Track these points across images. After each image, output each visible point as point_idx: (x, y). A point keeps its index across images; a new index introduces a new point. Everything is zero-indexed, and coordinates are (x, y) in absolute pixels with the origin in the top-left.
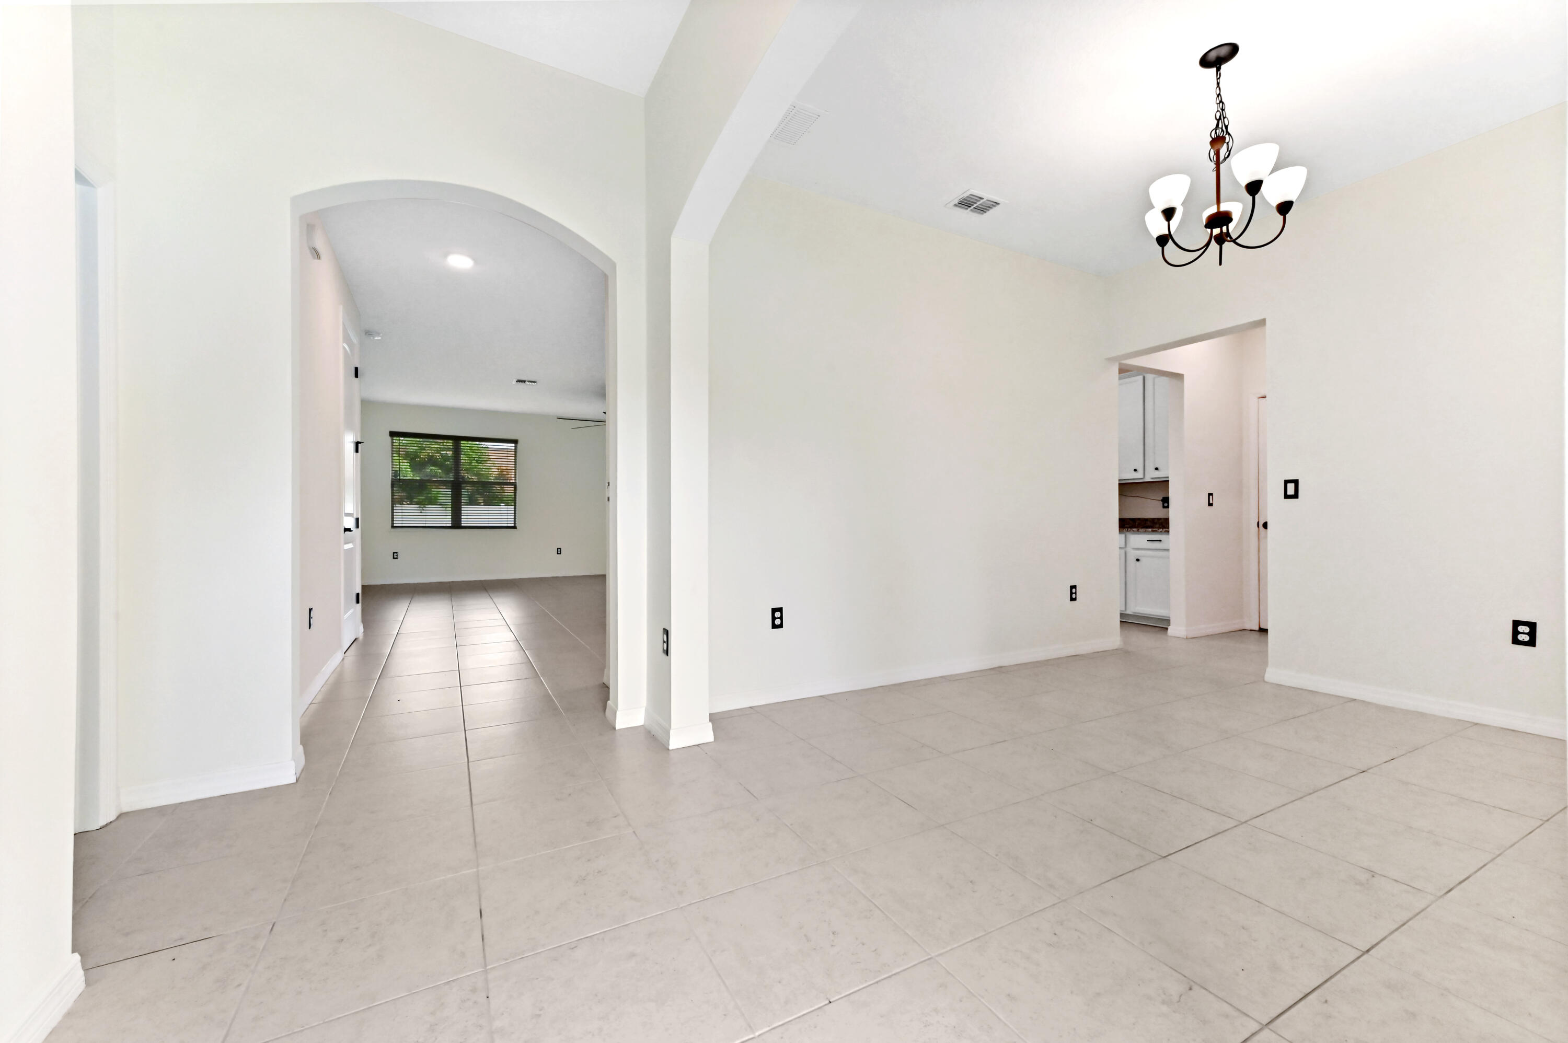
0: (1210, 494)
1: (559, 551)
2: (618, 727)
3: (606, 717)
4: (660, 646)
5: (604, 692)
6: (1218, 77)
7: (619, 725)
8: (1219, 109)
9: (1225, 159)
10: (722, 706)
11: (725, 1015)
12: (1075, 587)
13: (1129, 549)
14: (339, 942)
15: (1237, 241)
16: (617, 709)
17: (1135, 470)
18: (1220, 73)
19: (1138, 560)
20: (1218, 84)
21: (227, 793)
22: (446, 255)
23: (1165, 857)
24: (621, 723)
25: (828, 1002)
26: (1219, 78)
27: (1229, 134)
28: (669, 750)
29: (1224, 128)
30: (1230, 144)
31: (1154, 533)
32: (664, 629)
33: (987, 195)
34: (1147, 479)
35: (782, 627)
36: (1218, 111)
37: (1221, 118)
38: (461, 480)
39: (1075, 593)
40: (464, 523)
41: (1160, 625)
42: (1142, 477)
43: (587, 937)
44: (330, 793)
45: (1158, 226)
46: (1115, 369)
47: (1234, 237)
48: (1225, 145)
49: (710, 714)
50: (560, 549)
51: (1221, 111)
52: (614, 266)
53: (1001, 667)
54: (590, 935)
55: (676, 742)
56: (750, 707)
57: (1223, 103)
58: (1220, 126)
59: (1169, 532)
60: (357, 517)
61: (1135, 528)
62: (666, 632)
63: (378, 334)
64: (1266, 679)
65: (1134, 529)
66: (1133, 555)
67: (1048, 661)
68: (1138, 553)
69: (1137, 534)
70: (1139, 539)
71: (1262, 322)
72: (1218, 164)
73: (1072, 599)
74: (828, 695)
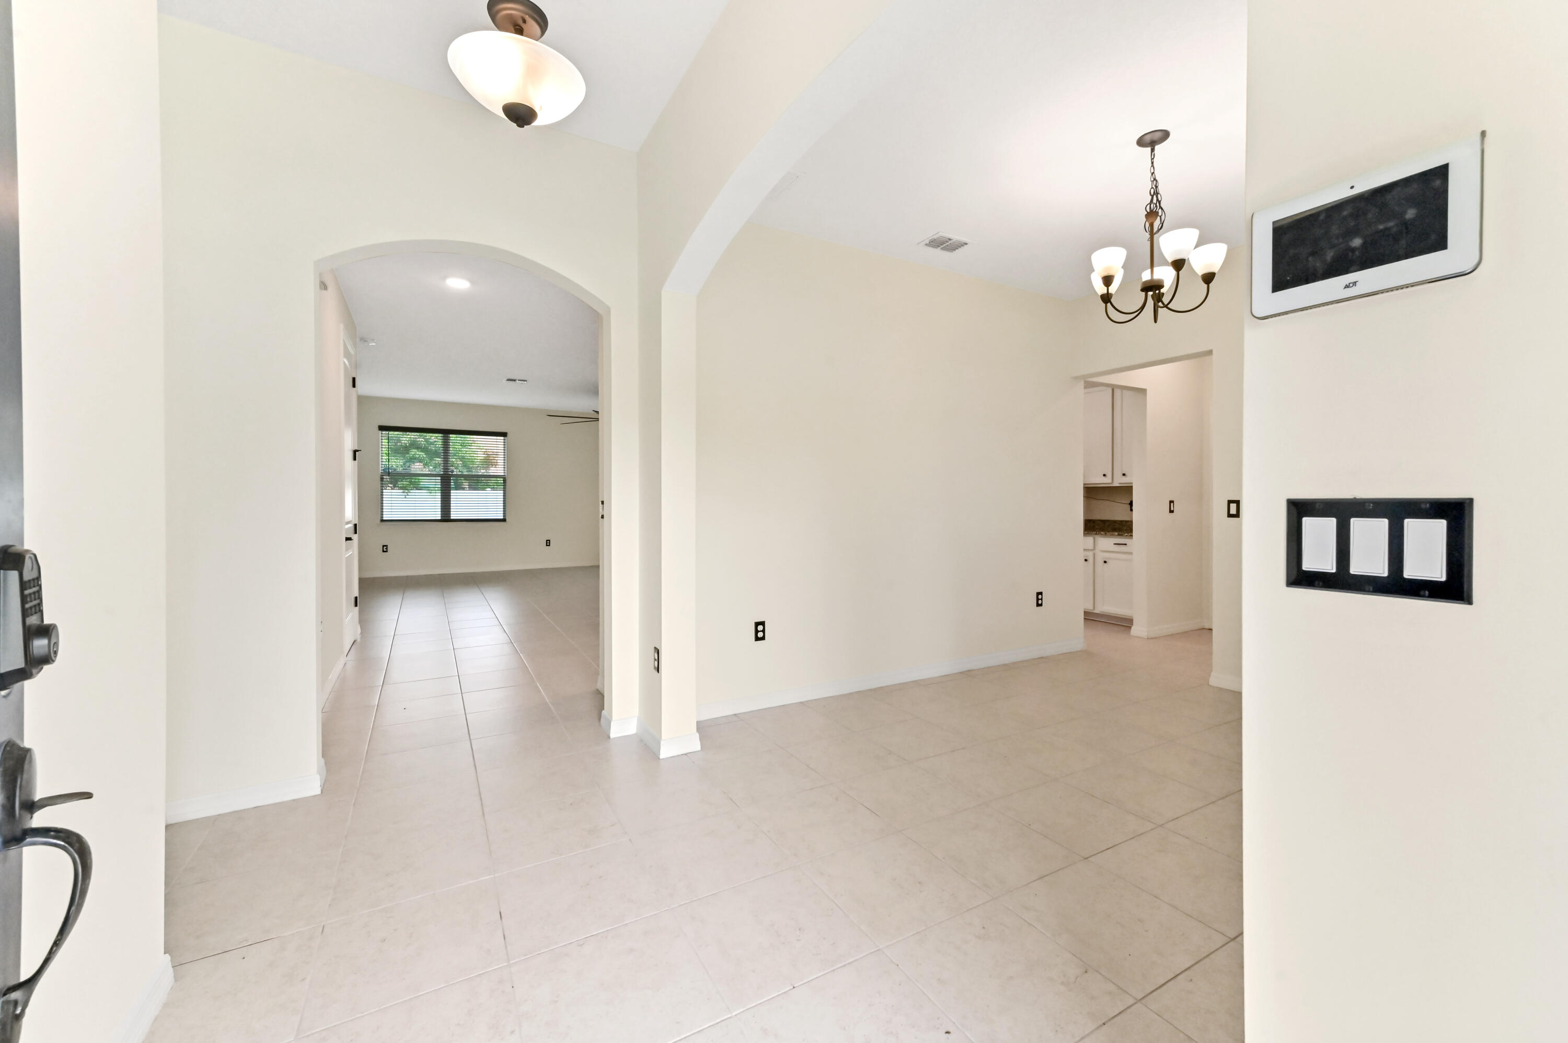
0: (1171, 502)
1: (548, 543)
2: (612, 735)
3: (600, 726)
4: (652, 664)
5: (599, 699)
6: (1153, 157)
7: (613, 735)
8: (1153, 186)
9: (1159, 230)
10: (707, 715)
11: (708, 999)
12: (1041, 593)
13: (1097, 551)
14: (382, 942)
15: (1169, 306)
16: (612, 719)
17: (1104, 475)
18: (1154, 154)
19: (1105, 562)
20: (1152, 163)
21: (260, 805)
22: (445, 278)
23: (1087, 858)
24: (615, 732)
25: (792, 987)
26: (1153, 159)
27: (1162, 209)
28: (659, 759)
29: (1158, 204)
30: (1163, 218)
31: (1120, 537)
32: (655, 648)
33: (956, 237)
34: (1116, 484)
35: (765, 639)
36: (1152, 188)
37: (1155, 193)
38: (450, 473)
39: (1042, 599)
40: (453, 517)
41: (1124, 624)
42: (1110, 481)
43: (592, 936)
44: (354, 805)
45: (1101, 289)
46: (1082, 384)
47: (1166, 303)
48: (1159, 218)
49: (697, 722)
50: (549, 541)
51: (1155, 188)
52: (608, 311)
53: (969, 671)
54: (595, 933)
55: (665, 752)
56: (735, 715)
57: (1156, 181)
58: (1155, 201)
59: (1132, 536)
60: (355, 523)
61: (1103, 531)
62: (657, 652)
63: (373, 340)
64: (1210, 683)
65: (1102, 533)
66: (1100, 557)
67: (1014, 663)
68: (1107, 555)
69: (1104, 537)
70: (1106, 543)
71: (1210, 352)
72: (1152, 234)
73: (1038, 605)
74: (806, 701)
